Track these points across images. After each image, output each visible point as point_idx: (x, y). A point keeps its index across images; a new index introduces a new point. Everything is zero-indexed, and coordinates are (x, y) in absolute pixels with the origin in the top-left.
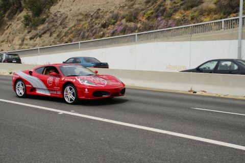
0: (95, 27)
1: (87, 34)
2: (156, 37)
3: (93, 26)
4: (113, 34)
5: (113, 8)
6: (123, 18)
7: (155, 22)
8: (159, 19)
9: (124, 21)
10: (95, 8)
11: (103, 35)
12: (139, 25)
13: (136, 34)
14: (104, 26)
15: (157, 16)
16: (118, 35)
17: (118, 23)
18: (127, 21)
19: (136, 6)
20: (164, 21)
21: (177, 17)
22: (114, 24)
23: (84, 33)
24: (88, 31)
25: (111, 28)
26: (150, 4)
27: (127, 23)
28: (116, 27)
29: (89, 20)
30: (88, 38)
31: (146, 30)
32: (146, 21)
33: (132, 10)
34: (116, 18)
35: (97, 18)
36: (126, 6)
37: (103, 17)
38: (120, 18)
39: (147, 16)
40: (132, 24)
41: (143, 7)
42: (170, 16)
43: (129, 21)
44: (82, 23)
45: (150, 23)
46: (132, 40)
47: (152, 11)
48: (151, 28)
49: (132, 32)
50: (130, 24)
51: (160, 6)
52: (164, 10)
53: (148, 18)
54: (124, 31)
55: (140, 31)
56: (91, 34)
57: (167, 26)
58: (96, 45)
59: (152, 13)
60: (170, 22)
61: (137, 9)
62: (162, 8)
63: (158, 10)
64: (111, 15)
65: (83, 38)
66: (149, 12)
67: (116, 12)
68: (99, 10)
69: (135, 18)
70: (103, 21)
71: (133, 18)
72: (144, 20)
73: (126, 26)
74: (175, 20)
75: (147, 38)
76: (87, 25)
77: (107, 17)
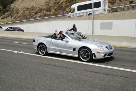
0: (32, 14)
1: (28, 17)
2: (59, 18)
3: (31, 13)
4: (40, 17)
5: (40, 6)
6: (44, 10)
7: (58, 12)
8: (60, 11)
9: (45, 11)
10: (32, 5)
11: (35, 18)
12: (51, 13)
13: (50, 17)
14: (36, 13)
15: (59, 10)
16: (42, 18)
17: (42, 12)
18: (46, 11)
19: (50, 5)
20: (62, 12)
21: (68, 10)
22: (40, 12)
23: (27, 16)
25: (39, 14)
26: (56, 4)
27: (46, 12)
28: (41, 14)
29: (29, 11)
30: (28, 19)
31: (54, 15)
32: (54, 11)
33: (48, 6)
34: (41, 10)
35: (33, 10)
36: (45, 5)
37: (35, 9)
38: (43, 10)
40: (48, 13)
41: (53, 5)
42: (64, 9)
44: (26, 12)
45: (56, 13)
46: (48, 20)
47: (57, 7)
48: (56, 14)
49: (48, 16)
50: (47, 12)
51: (60, 5)
52: (62, 7)
53: (55, 10)
54: (45, 16)
55: (52, 16)
56: (30, 17)
57: (63, 14)
58: (32, 22)
59: (57, 8)
60: (65, 12)
61: (50, 6)
62: (61, 6)
63: (59, 7)
64: (39, 9)
65: (26, 19)
66: (56, 8)
67: (41, 7)
68: (33, 6)
69: (50, 10)
70: (35, 11)
71: (49, 10)
72: (53, 11)
74: (67, 11)
75: (55, 19)
76: (28, 13)
77: (37, 9)
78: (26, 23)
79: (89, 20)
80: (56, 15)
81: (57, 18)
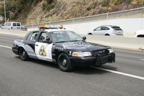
0: (83, 10)
1: (78, 14)
2: (120, 15)
3: (81, 10)
4: (93, 14)
6: (100, 4)
7: (120, 6)
8: (122, 4)
9: (100, 6)
11: (88, 15)
12: (109, 9)
13: (107, 14)
14: (88, 9)
15: (121, 3)
16: (97, 15)
17: (97, 7)
18: (102, 6)
20: (126, 6)
21: (134, 3)
22: (94, 8)
23: (76, 13)
24: (79, 12)
25: (92, 10)
27: (102, 7)
28: (96, 10)
29: (79, 6)
30: (78, 16)
31: (114, 11)
32: (114, 6)
34: (96, 4)
35: (84, 4)
37: (88, 4)
38: (98, 4)
39: (115, 3)
40: (105, 8)
42: (129, 2)
43: (104, 6)
44: (75, 7)
45: (117, 7)
46: (104, 18)
48: (117, 10)
49: (105, 13)
50: (104, 8)
53: (116, 4)
54: (100, 12)
55: (110, 12)
56: (80, 14)
57: (127, 9)
58: (83, 20)
59: (118, 1)
60: (130, 6)
64: (92, 2)
65: (76, 17)
66: (116, 0)
69: (107, 4)
70: (88, 7)
72: (113, 5)
73: (102, 9)
74: (132, 4)
76: (78, 8)
77: (90, 4)
78: (74, 22)
80: (116, 11)
81: (118, 15)
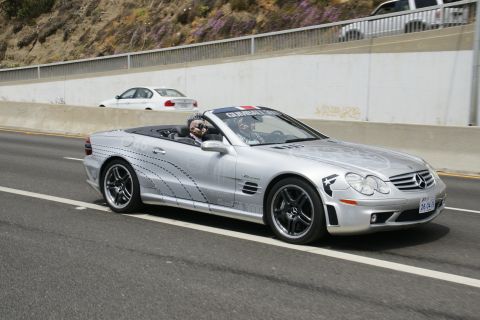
0: (164, 20)
1: (145, 37)
2: (296, 43)
3: (159, 20)
4: (203, 37)
6: (226, 1)
7: (296, 12)
8: (304, 4)
9: (227, 8)
11: (182, 40)
12: (259, 18)
13: (252, 37)
14: (184, 19)
16: (214, 39)
17: (214, 12)
18: (233, 9)
20: (314, 10)
21: (344, 1)
22: (205, 14)
23: (140, 34)
25: (199, 24)
27: (234, 13)
28: (210, 22)
29: (151, 6)
30: (147, 44)
31: (274, 28)
32: (275, 9)
34: (210, 1)
35: (169, 1)
38: (218, 2)
40: (244, 16)
43: (239, 8)
44: (136, 11)
45: (285, 14)
46: (243, 50)
48: (286, 24)
49: (244, 33)
50: (240, 14)
53: (280, 3)
54: (226, 31)
55: (261, 30)
56: (155, 37)
57: (320, 20)
58: (166, 60)
60: (328, 10)
65: (137, 45)
69: (253, 2)
70: (182, 9)
71: (247, 1)
72: (271, 6)
73: (232, 20)
74: (338, 6)
75: (277, 46)
76: (146, 15)
78: (134, 66)
79: (458, 49)
80: (283, 27)
81: (288, 42)
